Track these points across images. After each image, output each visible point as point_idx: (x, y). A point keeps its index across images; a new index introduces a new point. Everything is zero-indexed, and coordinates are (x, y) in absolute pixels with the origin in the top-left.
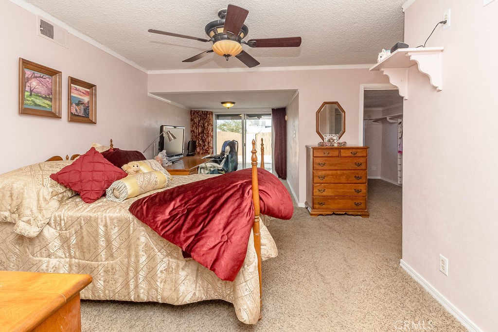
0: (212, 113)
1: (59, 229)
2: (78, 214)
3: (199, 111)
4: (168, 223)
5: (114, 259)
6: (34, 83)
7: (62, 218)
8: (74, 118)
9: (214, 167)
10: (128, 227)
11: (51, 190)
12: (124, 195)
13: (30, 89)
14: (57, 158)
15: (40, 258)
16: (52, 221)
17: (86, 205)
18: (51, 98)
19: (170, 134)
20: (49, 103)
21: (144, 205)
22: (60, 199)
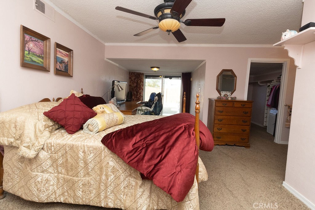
0: (143, 74)
1: (50, 152)
2: (64, 142)
3: (135, 72)
4: (132, 153)
5: (90, 176)
6: (31, 45)
7: (52, 144)
8: (58, 72)
9: (147, 110)
10: (101, 153)
11: (44, 123)
12: (96, 129)
13: (29, 49)
14: (47, 100)
15: (36, 173)
16: (45, 147)
17: (69, 136)
18: (43, 57)
19: (120, 86)
20: (42, 60)
21: (113, 139)
22: (50, 130)
